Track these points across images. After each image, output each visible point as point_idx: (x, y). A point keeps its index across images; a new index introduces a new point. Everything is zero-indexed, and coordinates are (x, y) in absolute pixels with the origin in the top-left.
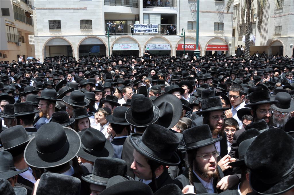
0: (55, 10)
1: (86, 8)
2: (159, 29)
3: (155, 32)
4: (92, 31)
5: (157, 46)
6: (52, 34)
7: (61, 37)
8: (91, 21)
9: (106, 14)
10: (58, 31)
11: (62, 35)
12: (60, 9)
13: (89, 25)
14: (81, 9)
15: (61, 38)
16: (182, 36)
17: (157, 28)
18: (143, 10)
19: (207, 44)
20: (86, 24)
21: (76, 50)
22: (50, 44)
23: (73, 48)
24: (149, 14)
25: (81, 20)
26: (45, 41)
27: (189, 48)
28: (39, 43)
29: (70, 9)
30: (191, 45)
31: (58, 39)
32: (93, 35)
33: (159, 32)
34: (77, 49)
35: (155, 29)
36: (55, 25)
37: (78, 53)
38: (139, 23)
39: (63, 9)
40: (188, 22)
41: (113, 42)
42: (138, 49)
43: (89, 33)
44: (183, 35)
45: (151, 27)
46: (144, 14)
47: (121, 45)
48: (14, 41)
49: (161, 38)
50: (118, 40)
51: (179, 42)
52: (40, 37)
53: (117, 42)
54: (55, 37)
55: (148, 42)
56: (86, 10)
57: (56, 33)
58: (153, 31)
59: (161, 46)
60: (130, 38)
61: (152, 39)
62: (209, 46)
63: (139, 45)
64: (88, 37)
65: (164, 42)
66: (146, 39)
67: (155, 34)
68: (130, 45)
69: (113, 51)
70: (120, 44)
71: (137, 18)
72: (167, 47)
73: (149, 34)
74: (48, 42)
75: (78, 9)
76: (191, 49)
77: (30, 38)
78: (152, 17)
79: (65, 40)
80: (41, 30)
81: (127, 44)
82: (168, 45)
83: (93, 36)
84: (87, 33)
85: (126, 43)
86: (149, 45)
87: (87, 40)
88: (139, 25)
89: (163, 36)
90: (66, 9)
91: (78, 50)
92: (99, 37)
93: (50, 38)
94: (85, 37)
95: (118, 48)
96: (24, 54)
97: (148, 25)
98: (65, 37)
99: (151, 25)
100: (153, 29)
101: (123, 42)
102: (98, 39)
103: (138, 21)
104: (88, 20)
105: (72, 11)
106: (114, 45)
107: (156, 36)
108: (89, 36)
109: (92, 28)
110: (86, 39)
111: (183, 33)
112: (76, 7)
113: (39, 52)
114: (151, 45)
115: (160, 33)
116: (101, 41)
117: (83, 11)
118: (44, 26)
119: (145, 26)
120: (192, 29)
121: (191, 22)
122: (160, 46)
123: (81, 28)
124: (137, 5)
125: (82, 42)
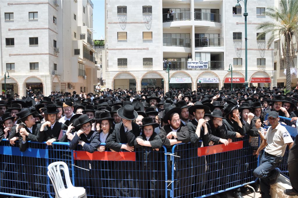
0: (123, 50)
1: (148, 48)
2: (209, 65)
3: (205, 68)
4: (152, 67)
5: (207, 80)
6: (120, 70)
8: (152, 59)
9: (164, 53)
10: (125, 67)
12: (127, 49)
13: (150, 62)
14: (144, 49)
15: (127, 73)
16: (229, 70)
17: (207, 65)
18: (195, 49)
19: (251, 77)
20: (148, 61)
22: (117, 78)
23: (136, 81)
24: (200, 53)
25: (143, 58)
26: (114, 75)
27: (235, 81)
28: (110, 77)
29: (135, 49)
30: (236, 78)
31: (125, 74)
32: (153, 70)
33: (209, 67)
34: (140, 82)
35: (206, 65)
36: (123, 62)
37: (141, 85)
38: (192, 60)
39: (130, 49)
40: (234, 58)
42: (191, 82)
44: (231, 70)
45: (202, 64)
46: (196, 52)
47: (177, 79)
48: (82, 75)
49: (210, 72)
50: (174, 74)
51: (226, 75)
52: (110, 72)
53: (173, 76)
54: (122, 72)
55: (199, 76)
56: (148, 50)
57: (123, 69)
58: (203, 66)
59: (211, 80)
60: (184, 73)
61: (203, 74)
62: (253, 79)
63: (191, 79)
65: (213, 76)
66: (198, 73)
67: (206, 69)
68: (184, 78)
69: (169, 84)
70: (176, 78)
71: (190, 56)
72: (216, 80)
73: (201, 69)
74: (117, 76)
75: (141, 49)
76: (236, 81)
78: (203, 55)
79: (131, 74)
80: (112, 66)
82: (217, 79)
83: (153, 72)
84: (148, 69)
85: (181, 77)
86: (200, 78)
87: (149, 74)
88: (192, 62)
89: (212, 71)
90: (132, 49)
92: (158, 72)
93: (118, 72)
94: (147, 72)
95: (174, 81)
97: (199, 62)
98: (130, 72)
99: (202, 62)
100: (204, 65)
101: (178, 77)
102: (157, 73)
103: (191, 59)
104: (149, 58)
105: (137, 51)
106: (171, 79)
107: (206, 71)
108: (150, 71)
109: (152, 65)
110: (147, 73)
111: (231, 68)
112: (140, 47)
113: (109, 84)
114: (202, 78)
115: (210, 69)
116: (160, 75)
117: (146, 51)
118: (113, 63)
119: (197, 63)
120: (237, 65)
121: (236, 58)
122: (209, 79)
123: (144, 65)
124: (189, 45)
125: (144, 76)
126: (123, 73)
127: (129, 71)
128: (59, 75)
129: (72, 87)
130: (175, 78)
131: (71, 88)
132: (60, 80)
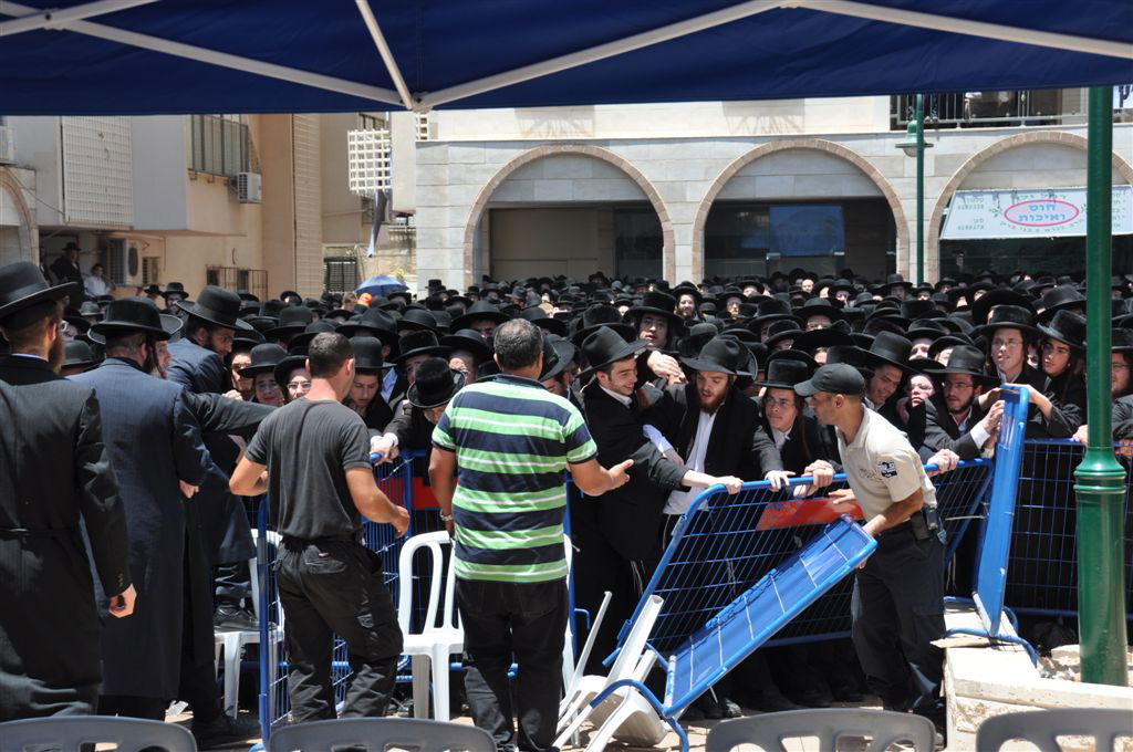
6: (531, 131)
7: (594, 150)
11: (600, 136)
15: (592, 156)
21: (690, 239)
22: (513, 197)
23: (665, 226)
26: (487, 171)
28: (447, 190)
31: (574, 163)
32: (807, 132)
34: (691, 228)
37: (700, 256)
41: (947, 181)
43: (779, 120)
47: (1006, 200)
48: (218, 169)
50: (984, 163)
52: (453, 150)
53: (973, 179)
54: (550, 150)
57: (556, 124)
60: (1074, 147)
64: (769, 147)
69: (944, 244)
70: (996, 195)
74: (508, 179)
77: (356, 151)
79: (619, 170)
81: (1051, 192)
83: (805, 144)
84: (766, 120)
85: (1044, 185)
87: (766, 167)
91: (701, 234)
92: (847, 145)
93: (515, 153)
94: (751, 147)
96: (243, 265)
98: (615, 150)
101: (1019, 182)
102: (843, 160)
106: (957, 202)
108: (781, 138)
110: (756, 160)
113: (441, 246)
116: (860, 172)
125: (731, 180)
126: (554, 156)
127: (606, 142)
128: (27, 168)
129: (133, 273)
130: (989, 198)
131: (129, 280)
132: (30, 201)
